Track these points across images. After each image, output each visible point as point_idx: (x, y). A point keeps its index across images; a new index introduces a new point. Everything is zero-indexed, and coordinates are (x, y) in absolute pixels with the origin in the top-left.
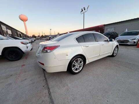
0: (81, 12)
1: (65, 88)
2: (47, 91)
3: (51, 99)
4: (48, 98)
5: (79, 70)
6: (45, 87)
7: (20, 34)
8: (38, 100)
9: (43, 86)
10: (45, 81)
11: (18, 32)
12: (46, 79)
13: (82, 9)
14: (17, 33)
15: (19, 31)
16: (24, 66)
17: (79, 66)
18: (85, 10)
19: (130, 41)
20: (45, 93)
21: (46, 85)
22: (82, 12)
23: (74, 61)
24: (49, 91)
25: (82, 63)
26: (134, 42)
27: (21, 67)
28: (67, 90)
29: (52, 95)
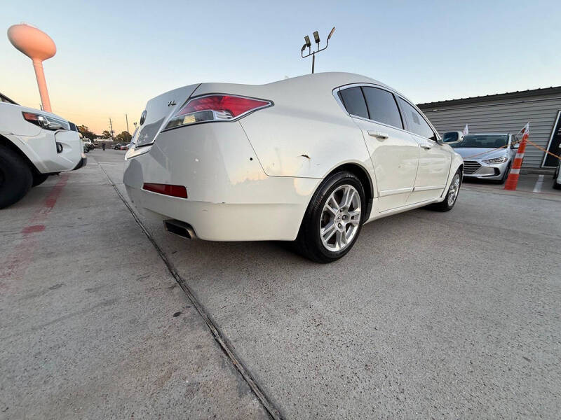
0: (303, 48)
1: (299, 318)
2: (205, 333)
3: (240, 370)
4: (223, 366)
5: (343, 246)
6: (185, 319)
8: (160, 383)
9: (177, 315)
10: (177, 290)
12: (180, 282)
13: (307, 38)
16: (39, 233)
17: (344, 224)
18: (318, 41)
19: (484, 165)
20: (198, 347)
21: (193, 309)
22: (307, 48)
23: (332, 196)
24: (217, 335)
25: (358, 210)
26: (497, 171)
27: (20, 235)
28: (312, 327)
29: (242, 351)
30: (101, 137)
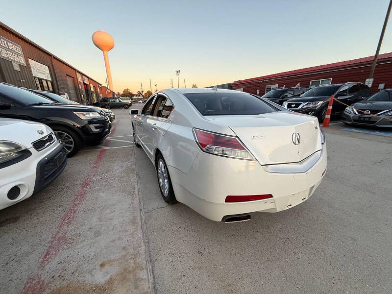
7: (87, 82)
11: (79, 75)
14: (74, 79)
15: (82, 74)
30: (136, 95)
